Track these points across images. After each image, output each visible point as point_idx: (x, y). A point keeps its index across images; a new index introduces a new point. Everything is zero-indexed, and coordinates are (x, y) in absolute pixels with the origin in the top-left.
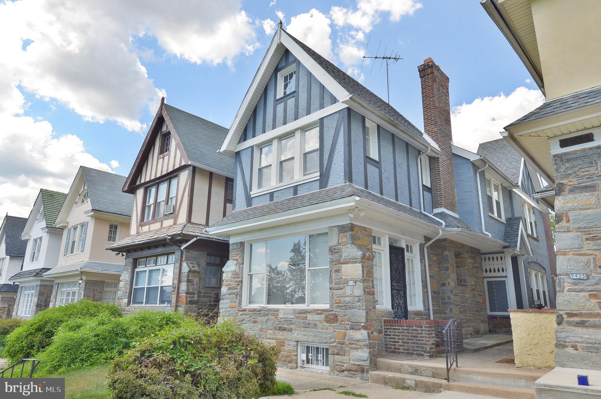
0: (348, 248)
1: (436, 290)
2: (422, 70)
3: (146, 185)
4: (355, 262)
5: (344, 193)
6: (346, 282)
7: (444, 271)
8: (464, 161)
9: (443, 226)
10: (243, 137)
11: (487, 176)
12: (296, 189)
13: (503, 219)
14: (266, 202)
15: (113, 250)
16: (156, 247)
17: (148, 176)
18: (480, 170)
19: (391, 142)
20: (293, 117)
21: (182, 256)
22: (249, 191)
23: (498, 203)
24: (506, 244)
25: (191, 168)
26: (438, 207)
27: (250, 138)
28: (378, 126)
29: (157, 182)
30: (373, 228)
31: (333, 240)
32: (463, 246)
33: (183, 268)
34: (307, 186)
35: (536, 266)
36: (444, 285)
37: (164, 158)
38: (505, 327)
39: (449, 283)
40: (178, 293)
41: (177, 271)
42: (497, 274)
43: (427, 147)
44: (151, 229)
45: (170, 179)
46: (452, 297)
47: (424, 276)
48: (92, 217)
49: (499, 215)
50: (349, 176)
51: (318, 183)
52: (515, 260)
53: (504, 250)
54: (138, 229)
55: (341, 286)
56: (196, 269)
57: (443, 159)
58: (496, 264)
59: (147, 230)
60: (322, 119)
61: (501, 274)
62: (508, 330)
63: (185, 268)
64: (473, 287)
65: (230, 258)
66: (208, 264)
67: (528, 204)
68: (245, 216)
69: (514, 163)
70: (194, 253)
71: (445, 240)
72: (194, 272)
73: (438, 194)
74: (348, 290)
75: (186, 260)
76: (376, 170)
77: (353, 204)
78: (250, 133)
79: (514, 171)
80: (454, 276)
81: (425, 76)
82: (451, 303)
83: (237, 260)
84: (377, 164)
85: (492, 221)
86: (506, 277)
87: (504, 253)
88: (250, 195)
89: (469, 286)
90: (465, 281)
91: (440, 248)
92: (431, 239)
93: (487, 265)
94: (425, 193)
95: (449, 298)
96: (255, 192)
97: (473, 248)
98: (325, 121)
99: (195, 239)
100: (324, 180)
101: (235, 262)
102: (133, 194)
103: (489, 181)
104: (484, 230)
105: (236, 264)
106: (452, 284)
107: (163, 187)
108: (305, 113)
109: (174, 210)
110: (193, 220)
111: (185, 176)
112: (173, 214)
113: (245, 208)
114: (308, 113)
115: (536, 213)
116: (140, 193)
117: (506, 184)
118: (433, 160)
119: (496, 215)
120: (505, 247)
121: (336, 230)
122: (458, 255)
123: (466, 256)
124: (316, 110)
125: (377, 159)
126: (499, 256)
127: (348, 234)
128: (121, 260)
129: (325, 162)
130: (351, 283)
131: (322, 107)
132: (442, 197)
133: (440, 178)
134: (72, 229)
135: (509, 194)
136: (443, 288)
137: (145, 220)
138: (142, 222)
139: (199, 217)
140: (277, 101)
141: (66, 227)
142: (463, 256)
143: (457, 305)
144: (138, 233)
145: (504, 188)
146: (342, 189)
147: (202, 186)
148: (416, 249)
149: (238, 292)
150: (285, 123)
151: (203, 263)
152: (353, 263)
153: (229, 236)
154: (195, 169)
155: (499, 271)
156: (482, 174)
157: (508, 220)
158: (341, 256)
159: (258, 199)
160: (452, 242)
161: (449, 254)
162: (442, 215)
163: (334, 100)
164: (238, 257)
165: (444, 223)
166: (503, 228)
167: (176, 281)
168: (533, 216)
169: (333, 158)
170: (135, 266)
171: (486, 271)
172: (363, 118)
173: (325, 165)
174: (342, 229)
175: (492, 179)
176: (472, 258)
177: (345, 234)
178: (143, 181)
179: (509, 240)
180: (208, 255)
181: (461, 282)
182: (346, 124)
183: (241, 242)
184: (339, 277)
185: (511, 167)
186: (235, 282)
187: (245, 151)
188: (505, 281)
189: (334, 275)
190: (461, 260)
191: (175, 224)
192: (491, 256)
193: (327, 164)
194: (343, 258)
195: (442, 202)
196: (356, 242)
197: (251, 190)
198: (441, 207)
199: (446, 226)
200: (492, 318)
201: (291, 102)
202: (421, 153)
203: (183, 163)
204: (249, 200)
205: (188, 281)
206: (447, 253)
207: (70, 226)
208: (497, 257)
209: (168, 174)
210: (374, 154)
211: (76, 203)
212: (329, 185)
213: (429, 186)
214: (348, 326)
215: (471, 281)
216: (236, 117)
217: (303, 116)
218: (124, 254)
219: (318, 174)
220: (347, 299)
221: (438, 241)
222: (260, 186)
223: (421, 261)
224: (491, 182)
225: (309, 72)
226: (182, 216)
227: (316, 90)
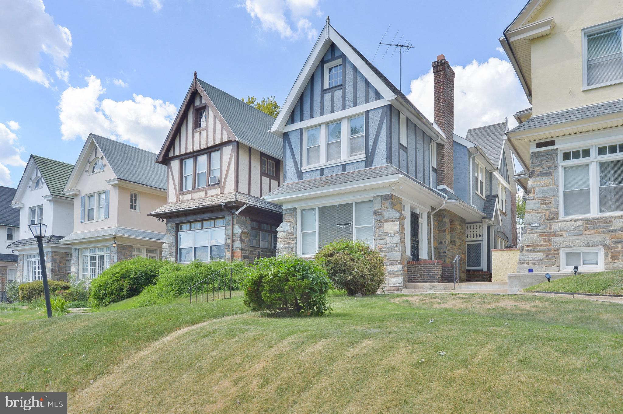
0: (388, 211)
1: (436, 246)
2: (436, 66)
3: (182, 157)
4: (394, 221)
5: (389, 172)
6: (387, 234)
7: (442, 233)
8: (462, 147)
9: (446, 199)
10: (290, 120)
11: (477, 160)
12: (344, 167)
13: (484, 196)
14: (317, 175)
15: (154, 216)
16: (203, 213)
17: (182, 148)
18: (473, 156)
19: (414, 131)
20: (341, 107)
21: (233, 221)
22: (299, 166)
23: (482, 183)
24: (485, 215)
25: (235, 143)
26: (441, 185)
27: (297, 121)
28: (407, 118)
29: (195, 155)
30: (403, 198)
31: (377, 206)
32: (455, 215)
33: (235, 230)
34: (355, 165)
35: (502, 236)
36: (441, 243)
37: (200, 133)
38: (477, 278)
39: (445, 242)
40: (232, 250)
41: (230, 232)
42: (475, 239)
43: (438, 136)
44: (194, 198)
45: (210, 153)
46: (446, 251)
47: (429, 236)
48: (114, 186)
49: (482, 193)
50: (390, 159)
51: (364, 163)
52: (489, 228)
53: (482, 220)
54: (177, 197)
55: (383, 237)
56: (246, 230)
57: (447, 145)
58: (476, 231)
59: (190, 198)
60: (367, 112)
61: (478, 238)
62: (479, 279)
63: (238, 230)
64: (459, 247)
65: (284, 220)
66: (252, 228)
67: (502, 185)
68: (292, 188)
69: (496, 149)
70: (243, 218)
71: (444, 210)
72: (245, 233)
73: (441, 174)
74: (388, 240)
75: (238, 223)
76: (405, 154)
77: (397, 179)
78: (298, 116)
79: (496, 156)
80: (448, 237)
81: (438, 72)
82: (445, 256)
83: (291, 222)
84: (405, 149)
85: (477, 197)
86: (482, 241)
87: (482, 222)
88: (301, 170)
89: (457, 246)
90: (454, 242)
91: (440, 216)
92: (436, 209)
93: (470, 232)
94: (433, 172)
95: (444, 252)
96: (305, 168)
97: (461, 218)
98: (370, 113)
99: (245, 207)
100: (369, 161)
101: (289, 224)
102: (166, 165)
103: (478, 165)
104: (471, 203)
105: (290, 225)
106: (447, 243)
107: (203, 159)
108: (352, 104)
109: (219, 181)
110: (239, 191)
111: (228, 151)
112: (218, 184)
113: (296, 180)
114: (355, 105)
115: (507, 192)
116: (175, 164)
117: (489, 168)
118: (440, 146)
119: (479, 193)
120: (484, 218)
121: (380, 198)
122: (451, 222)
123: (456, 223)
124: (362, 104)
125: (406, 146)
126: (478, 225)
127: (389, 201)
128: (162, 224)
129: (370, 147)
130: (391, 235)
131: (367, 101)
132: (444, 177)
133: (444, 161)
134: (87, 198)
135: (490, 176)
136: (440, 245)
137: (184, 190)
138: (181, 191)
139: (243, 188)
140: (324, 92)
141: (76, 195)
142: (454, 223)
143: (449, 258)
144: (178, 201)
145: (487, 171)
146: (386, 168)
147: (244, 159)
148: (425, 216)
149: (293, 246)
150: (333, 111)
151: (249, 227)
152: (392, 221)
153: (282, 203)
154: (238, 145)
155: (477, 236)
156: (474, 159)
157: (487, 197)
158: (383, 217)
159: (308, 174)
160: (449, 212)
161: (447, 220)
162: (443, 190)
163: (378, 96)
164: (292, 220)
165: (447, 197)
166: (483, 202)
167: (229, 241)
168: (504, 195)
169: (377, 144)
170: (177, 231)
171: (467, 237)
172: (399, 112)
173: (370, 149)
174: (385, 198)
175: (480, 163)
176: (460, 225)
177: (387, 201)
178: (177, 153)
179: (487, 213)
180: (252, 220)
181: (452, 242)
182: (389, 118)
183: (294, 208)
184: (381, 232)
185: (494, 152)
186: (290, 238)
187: (293, 132)
188: (480, 244)
189: (377, 230)
190: (453, 226)
191: (222, 193)
192: (472, 225)
193: (372, 148)
194: (385, 218)
195: (444, 181)
196: (394, 207)
197: (301, 166)
198: (444, 184)
199: (448, 199)
200: (468, 271)
201: (338, 93)
202: (432, 141)
203: (225, 139)
204: (300, 175)
205: (242, 240)
206: (445, 219)
207: (83, 194)
208: (476, 226)
209: (208, 148)
210: (404, 142)
211: (87, 171)
212: (373, 165)
213: (436, 168)
214: (388, 263)
215: (458, 242)
216: (286, 102)
217: (350, 107)
218: (165, 220)
219: (364, 156)
220: (388, 246)
221: (441, 210)
222: (308, 164)
223: (428, 225)
224: (479, 166)
225: (355, 69)
226: (230, 186)
227: (361, 86)
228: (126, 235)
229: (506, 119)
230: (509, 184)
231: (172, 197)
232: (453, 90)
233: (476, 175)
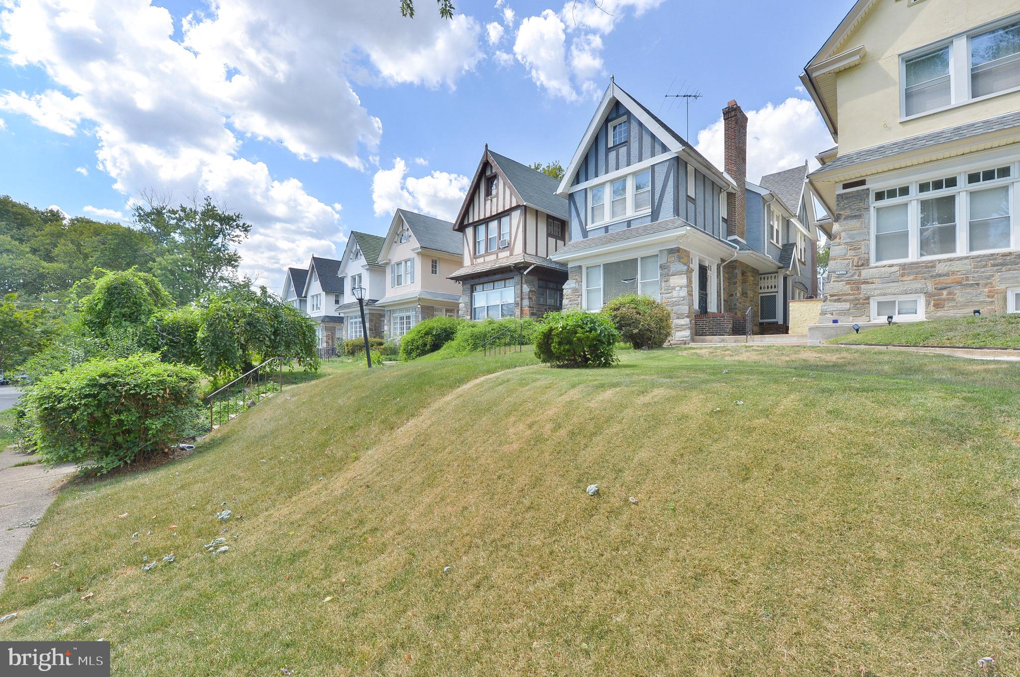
0: (675, 264)
1: (726, 299)
2: (727, 113)
3: (476, 224)
4: (682, 274)
5: (676, 225)
6: (674, 288)
7: (733, 285)
8: (757, 195)
9: (738, 250)
10: (576, 181)
11: (772, 208)
12: (629, 223)
13: (780, 245)
14: (602, 233)
15: (452, 279)
16: (495, 274)
18: (768, 203)
19: (702, 182)
20: (626, 164)
21: (522, 280)
22: (584, 225)
23: (777, 231)
24: (781, 265)
25: (523, 208)
26: (732, 235)
27: (582, 182)
28: (695, 169)
29: (486, 221)
30: (691, 251)
31: (663, 260)
32: (747, 266)
33: (523, 289)
34: (640, 220)
35: (801, 286)
36: (732, 295)
37: (491, 200)
38: (772, 331)
39: (736, 294)
40: (521, 308)
41: (519, 292)
42: (770, 290)
43: (729, 185)
44: (486, 261)
45: (500, 218)
46: (738, 304)
47: (719, 289)
48: (418, 253)
49: (777, 242)
50: (677, 212)
51: (650, 218)
52: (785, 279)
53: (779, 270)
54: (472, 261)
55: (670, 291)
56: (534, 289)
57: (739, 194)
58: (771, 282)
59: (483, 261)
60: (653, 166)
61: (773, 290)
62: (774, 332)
63: (526, 288)
64: (751, 299)
65: (569, 278)
66: (539, 287)
67: (801, 232)
68: (577, 247)
69: (794, 195)
70: (531, 278)
71: (736, 261)
72: (533, 291)
73: (732, 224)
74: (675, 294)
75: (526, 282)
76: (693, 206)
77: (685, 232)
78: (582, 177)
79: (793, 202)
80: (740, 289)
81: (729, 118)
82: (736, 308)
83: (576, 279)
84: (693, 201)
85: (772, 246)
86: (778, 292)
87: (778, 273)
88: (586, 229)
89: (749, 298)
90: (746, 294)
91: (731, 268)
92: (725, 261)
93: (764, 283)
94: (723, 223)
95: (735, 305)
96: (589, 226)
97: (754, 268)
98: (656, 168)
99: (532, 267)
100: (655, 215)
101: (575, 281)
102: (462, 232)
103: (773, 212)
104: (766, 253)
105: (576, 283)
106: (738, 295)
107: (494, 225)
108: (637, 160)
109: (508, 244)
110: (527, 252)
111: (516, 215)
112: (508, 247)
113: (582, 239)
114: (640, 160)
115: (806, 240)
116: (469, 231)
117: (786, 215)
118: (731, 196)
119: (775, 242)
120: (780, 268)
121: (665, 254)
122: (743, 273)
123: (749, 275)
124: (647, 158)
125: (694, 197)
126: (773, 275)
127: (676, 255)
128: (459, 286)
129: (656, 201)
130: (678, 288)
131: (653, 155)
132: (735, 227)
133: (735, 210)
134: (396, 265)
135: (787, 224)
136: (731, 298)
137: (477, 254)
138: (475, 256)
139: (531, 250)
140: (608, 150)
141: (387, 264)
142: (747, 275)
143: (740, 310)
144: (472, 264)
145: (783, 218)
146: (673, 222)
147: (531, 222)
148: (714, 268)
149: (579, 302)
150: (617, 169)
151: (537, 286)
152: (679, 275)
153: (568, 261)
154: (526, 208)
155: (771, 287)
156: (769, 206)
157: (784, 246)
158: (669, 270)
159: (593, 232)
160: (741, 263)
161: (738, 272)
162: (735, 241)
163: (665, 149)
164: (577, 277)
165: (738, 247)
166: (778, 251)
167: (519, 299)
168: (803, 243)
169: (663, 198)
170: (472, 292)
171: (761, 288)
172: (686, 163)
173: (656, 204)
174: (671, 251)
175: (776, 210)
176: (753, 276)
177: (673, 255)
179: (784, 262)
180: (539, 279)
181: (744, 294)
182: (676, 170)
183: (579, 266)
184: (668, 285)
185: (792, 198)
186: (576, 295)
187: (578, 193)
188: (776, 295)
189: (663, 284)
190: (745, 278)
191: (511, 255)
192: (766, 276)
193: (658, 202)
194: (671, 272)
195: (736, 230)
196: (681, 260)
197: (586, 225)
198: (735, 234)
199: (740, 250)
200: (761, 324)
201: (623, 150)
202: (722, 190)
203: (514, 205)
204: (585, 233)
205: (530, 298)
206: (736, 271)
207: (393, 262)
208: (771, 277)
209: (498, 214)
210: (691, 193)
211: (395, 242)
212: (660, 219)
213: (726, 218)
214: (675, 317)
215: (750, 294)
216: (571, 163)
217: (635, 163)
218: (461, 282)
219: (650, 210)
220: (674, 299)
221: (731, 262)
222: (593, 222)
223: (717, 277)
224: (775, 214)
225: (641, 124)
226: (518, 248)
227: (647, 140)
228: (429, 297)
229: (806, 161)
230: (809, 231)
231: (467, 261)
232: (745, 135)
233: (771, 223)
